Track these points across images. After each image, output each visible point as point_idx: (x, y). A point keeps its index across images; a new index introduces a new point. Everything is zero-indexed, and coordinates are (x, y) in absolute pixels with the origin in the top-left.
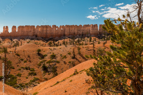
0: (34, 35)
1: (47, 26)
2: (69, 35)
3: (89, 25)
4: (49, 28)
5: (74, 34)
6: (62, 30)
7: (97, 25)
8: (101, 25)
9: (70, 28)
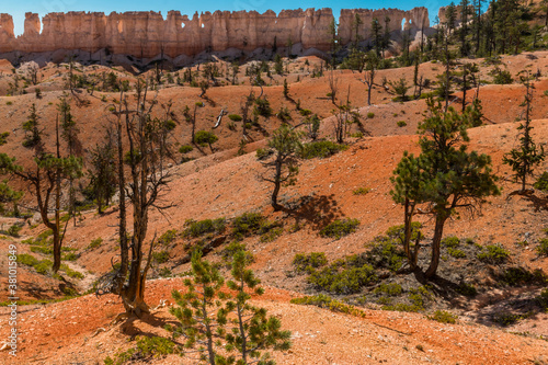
0: (99, 48)
1: (146, 13)
2: (228, 47)
3: (300, 10)
4: (155, 23)
5: (245, 44)
6: (201, 31)
7: (329, 10)
8: (347, 11)
9: (232, 22)
